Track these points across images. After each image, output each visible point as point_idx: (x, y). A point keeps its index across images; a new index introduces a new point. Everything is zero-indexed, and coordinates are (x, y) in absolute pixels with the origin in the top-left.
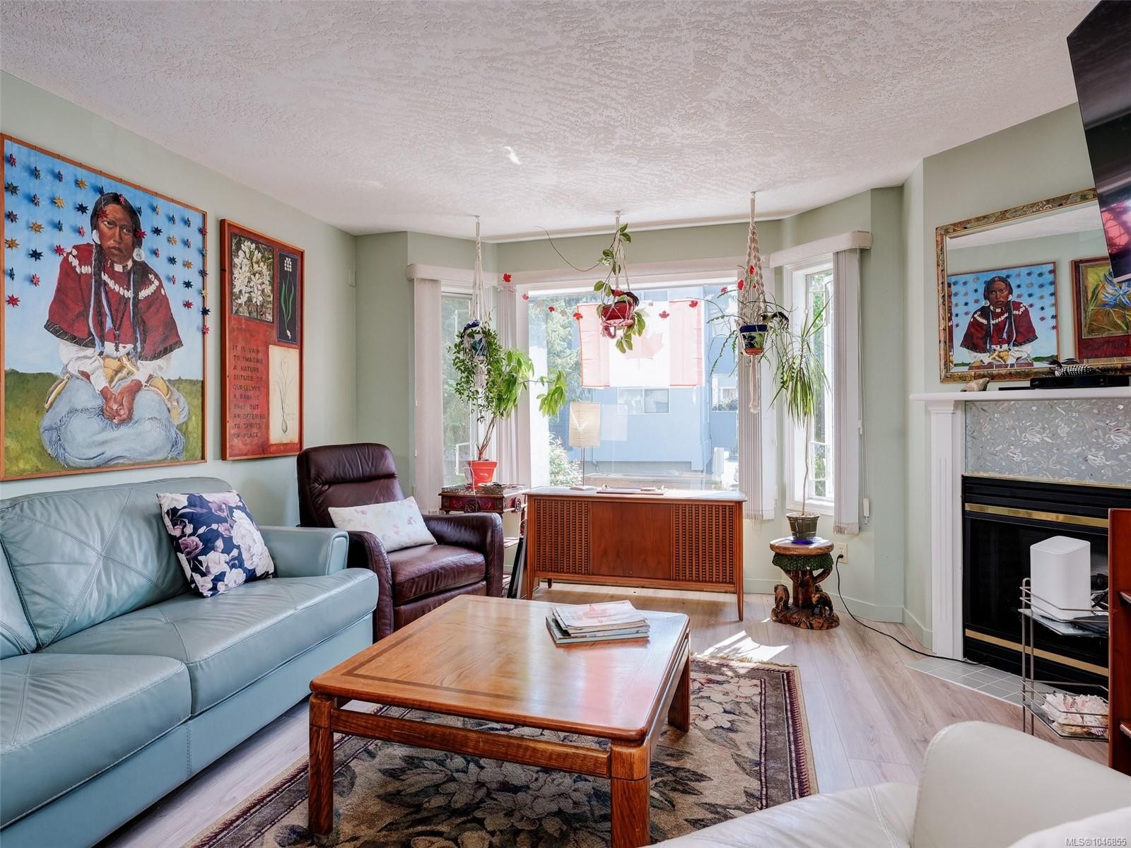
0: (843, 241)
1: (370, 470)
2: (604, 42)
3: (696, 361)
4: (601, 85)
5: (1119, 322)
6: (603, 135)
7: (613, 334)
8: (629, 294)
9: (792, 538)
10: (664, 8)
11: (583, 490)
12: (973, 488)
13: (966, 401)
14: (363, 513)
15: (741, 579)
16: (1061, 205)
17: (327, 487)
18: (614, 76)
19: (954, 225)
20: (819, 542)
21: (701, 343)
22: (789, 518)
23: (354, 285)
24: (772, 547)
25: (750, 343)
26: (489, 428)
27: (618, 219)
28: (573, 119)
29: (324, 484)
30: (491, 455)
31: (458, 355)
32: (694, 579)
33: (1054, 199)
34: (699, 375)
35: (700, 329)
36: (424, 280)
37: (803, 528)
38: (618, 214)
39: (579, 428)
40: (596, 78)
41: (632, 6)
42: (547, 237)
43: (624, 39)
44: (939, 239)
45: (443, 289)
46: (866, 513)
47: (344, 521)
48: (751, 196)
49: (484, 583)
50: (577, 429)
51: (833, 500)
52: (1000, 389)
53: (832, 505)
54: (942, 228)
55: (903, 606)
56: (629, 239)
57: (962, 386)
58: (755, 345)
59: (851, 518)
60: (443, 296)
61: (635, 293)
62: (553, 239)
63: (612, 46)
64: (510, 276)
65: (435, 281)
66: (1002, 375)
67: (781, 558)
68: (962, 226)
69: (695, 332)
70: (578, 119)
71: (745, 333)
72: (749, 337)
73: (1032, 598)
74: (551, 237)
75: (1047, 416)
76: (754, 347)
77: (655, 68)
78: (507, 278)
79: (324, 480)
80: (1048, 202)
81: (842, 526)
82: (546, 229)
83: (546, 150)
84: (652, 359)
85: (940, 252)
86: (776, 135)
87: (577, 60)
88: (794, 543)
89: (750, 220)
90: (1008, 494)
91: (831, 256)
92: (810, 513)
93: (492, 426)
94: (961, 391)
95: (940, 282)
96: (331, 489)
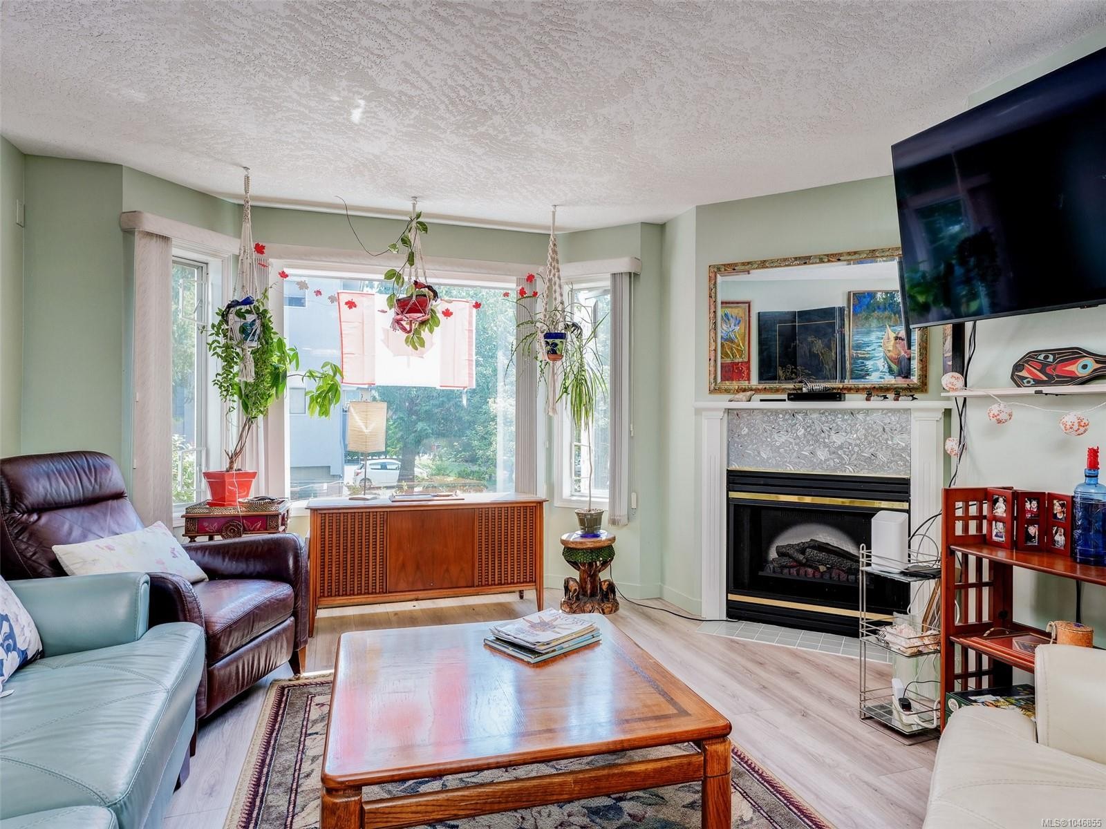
0: (623, 265)
1: (94, 488)
2: (565, 30)
3: (467, 363)
4: (523, 69)
5: (729, 353)
6: (476, 118)
7: (408, 329)
8: (430, 288)
9: (580, 532)
10: (644, 20)
11: (368, 500)
12: (736, 479)
13: (729, 409)
14: (110, 548)
15: (541, 577)
16: (805, 263)
17: (35, 517)
18: (542, 65)
19: (724, 265)
20: (604, 535)
21: (472, 345)
22: (578, 514)
23: (22, 225)
24: (563, 542)
25: (552, 350)
26: (243, 431)
27: (414, 207)
28: (462, 93)
29: (30, 512)
30: (247, 464)
31: (217, 338)
32: (496, 582)
33: (800, 258)
34: (469, 377)
35: (472, 331)
36: (150, 235)
37: (590, 523)
38: (415, 200)
39: (365, 430)
40: (524, 61)
41: (622, 7)
42: (344, 212)
43: (585, 34)
44: (711, 275)
45: (175, 251)
46: (634, 506)
47: (85, 562)
48: (552, 209)
49: (292, 619)
50: (362, 432)
51: (608, 496)
52: (761, 400)
53: (608, 500)
54: (714, 266)
55: (660, 583)
56: (425, 229)
57: (730, 396)
58: (557, 352)
59: (622, 511)
60: (174, 262)
61: (436, 288)
62: (350, 215)
63: (569, 37)
64: (263, 247)
65: (165, 239)
66: (759, 389)
67: (570, 553)
68: (731, 268)
69: (466, 332)
70: (467, 94)
71: (548, 340)
72: (552, 344)
73: (873, 558)
74: (350, 213)
75: (790, 422)
76: (556, 353)
77: (585, 70)
78: (260, 249)
79: (29, 506)
80: (796, 259)
81: (616, 518)
82: (347, 202)
83: (404, 116)
84: (422, 357)
85: (712, 286)
86: (619, 160)
87: (527, 37)
88: (582, 536)
89: (551, 232)
90: (762, 483)
91: (609, 276)
92: (595, 508)
93: (247, 427)
94: (729, 401)
95: (712, 311)
96: (44, 519)
